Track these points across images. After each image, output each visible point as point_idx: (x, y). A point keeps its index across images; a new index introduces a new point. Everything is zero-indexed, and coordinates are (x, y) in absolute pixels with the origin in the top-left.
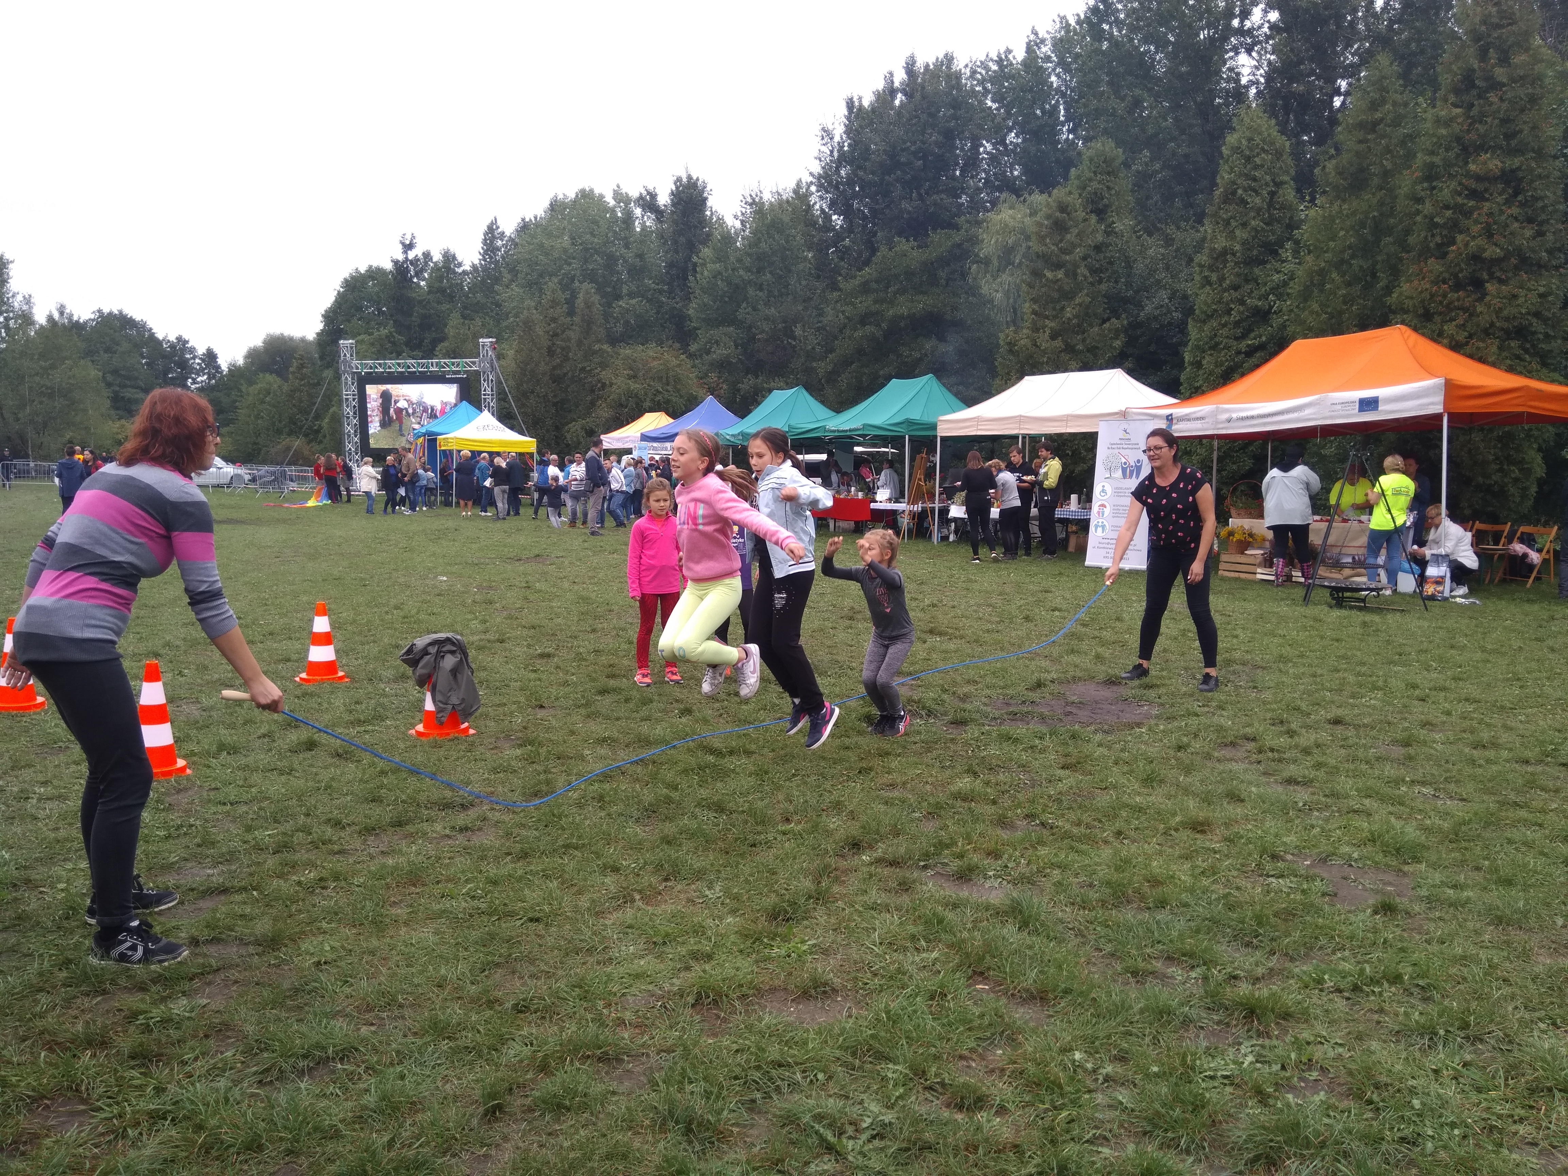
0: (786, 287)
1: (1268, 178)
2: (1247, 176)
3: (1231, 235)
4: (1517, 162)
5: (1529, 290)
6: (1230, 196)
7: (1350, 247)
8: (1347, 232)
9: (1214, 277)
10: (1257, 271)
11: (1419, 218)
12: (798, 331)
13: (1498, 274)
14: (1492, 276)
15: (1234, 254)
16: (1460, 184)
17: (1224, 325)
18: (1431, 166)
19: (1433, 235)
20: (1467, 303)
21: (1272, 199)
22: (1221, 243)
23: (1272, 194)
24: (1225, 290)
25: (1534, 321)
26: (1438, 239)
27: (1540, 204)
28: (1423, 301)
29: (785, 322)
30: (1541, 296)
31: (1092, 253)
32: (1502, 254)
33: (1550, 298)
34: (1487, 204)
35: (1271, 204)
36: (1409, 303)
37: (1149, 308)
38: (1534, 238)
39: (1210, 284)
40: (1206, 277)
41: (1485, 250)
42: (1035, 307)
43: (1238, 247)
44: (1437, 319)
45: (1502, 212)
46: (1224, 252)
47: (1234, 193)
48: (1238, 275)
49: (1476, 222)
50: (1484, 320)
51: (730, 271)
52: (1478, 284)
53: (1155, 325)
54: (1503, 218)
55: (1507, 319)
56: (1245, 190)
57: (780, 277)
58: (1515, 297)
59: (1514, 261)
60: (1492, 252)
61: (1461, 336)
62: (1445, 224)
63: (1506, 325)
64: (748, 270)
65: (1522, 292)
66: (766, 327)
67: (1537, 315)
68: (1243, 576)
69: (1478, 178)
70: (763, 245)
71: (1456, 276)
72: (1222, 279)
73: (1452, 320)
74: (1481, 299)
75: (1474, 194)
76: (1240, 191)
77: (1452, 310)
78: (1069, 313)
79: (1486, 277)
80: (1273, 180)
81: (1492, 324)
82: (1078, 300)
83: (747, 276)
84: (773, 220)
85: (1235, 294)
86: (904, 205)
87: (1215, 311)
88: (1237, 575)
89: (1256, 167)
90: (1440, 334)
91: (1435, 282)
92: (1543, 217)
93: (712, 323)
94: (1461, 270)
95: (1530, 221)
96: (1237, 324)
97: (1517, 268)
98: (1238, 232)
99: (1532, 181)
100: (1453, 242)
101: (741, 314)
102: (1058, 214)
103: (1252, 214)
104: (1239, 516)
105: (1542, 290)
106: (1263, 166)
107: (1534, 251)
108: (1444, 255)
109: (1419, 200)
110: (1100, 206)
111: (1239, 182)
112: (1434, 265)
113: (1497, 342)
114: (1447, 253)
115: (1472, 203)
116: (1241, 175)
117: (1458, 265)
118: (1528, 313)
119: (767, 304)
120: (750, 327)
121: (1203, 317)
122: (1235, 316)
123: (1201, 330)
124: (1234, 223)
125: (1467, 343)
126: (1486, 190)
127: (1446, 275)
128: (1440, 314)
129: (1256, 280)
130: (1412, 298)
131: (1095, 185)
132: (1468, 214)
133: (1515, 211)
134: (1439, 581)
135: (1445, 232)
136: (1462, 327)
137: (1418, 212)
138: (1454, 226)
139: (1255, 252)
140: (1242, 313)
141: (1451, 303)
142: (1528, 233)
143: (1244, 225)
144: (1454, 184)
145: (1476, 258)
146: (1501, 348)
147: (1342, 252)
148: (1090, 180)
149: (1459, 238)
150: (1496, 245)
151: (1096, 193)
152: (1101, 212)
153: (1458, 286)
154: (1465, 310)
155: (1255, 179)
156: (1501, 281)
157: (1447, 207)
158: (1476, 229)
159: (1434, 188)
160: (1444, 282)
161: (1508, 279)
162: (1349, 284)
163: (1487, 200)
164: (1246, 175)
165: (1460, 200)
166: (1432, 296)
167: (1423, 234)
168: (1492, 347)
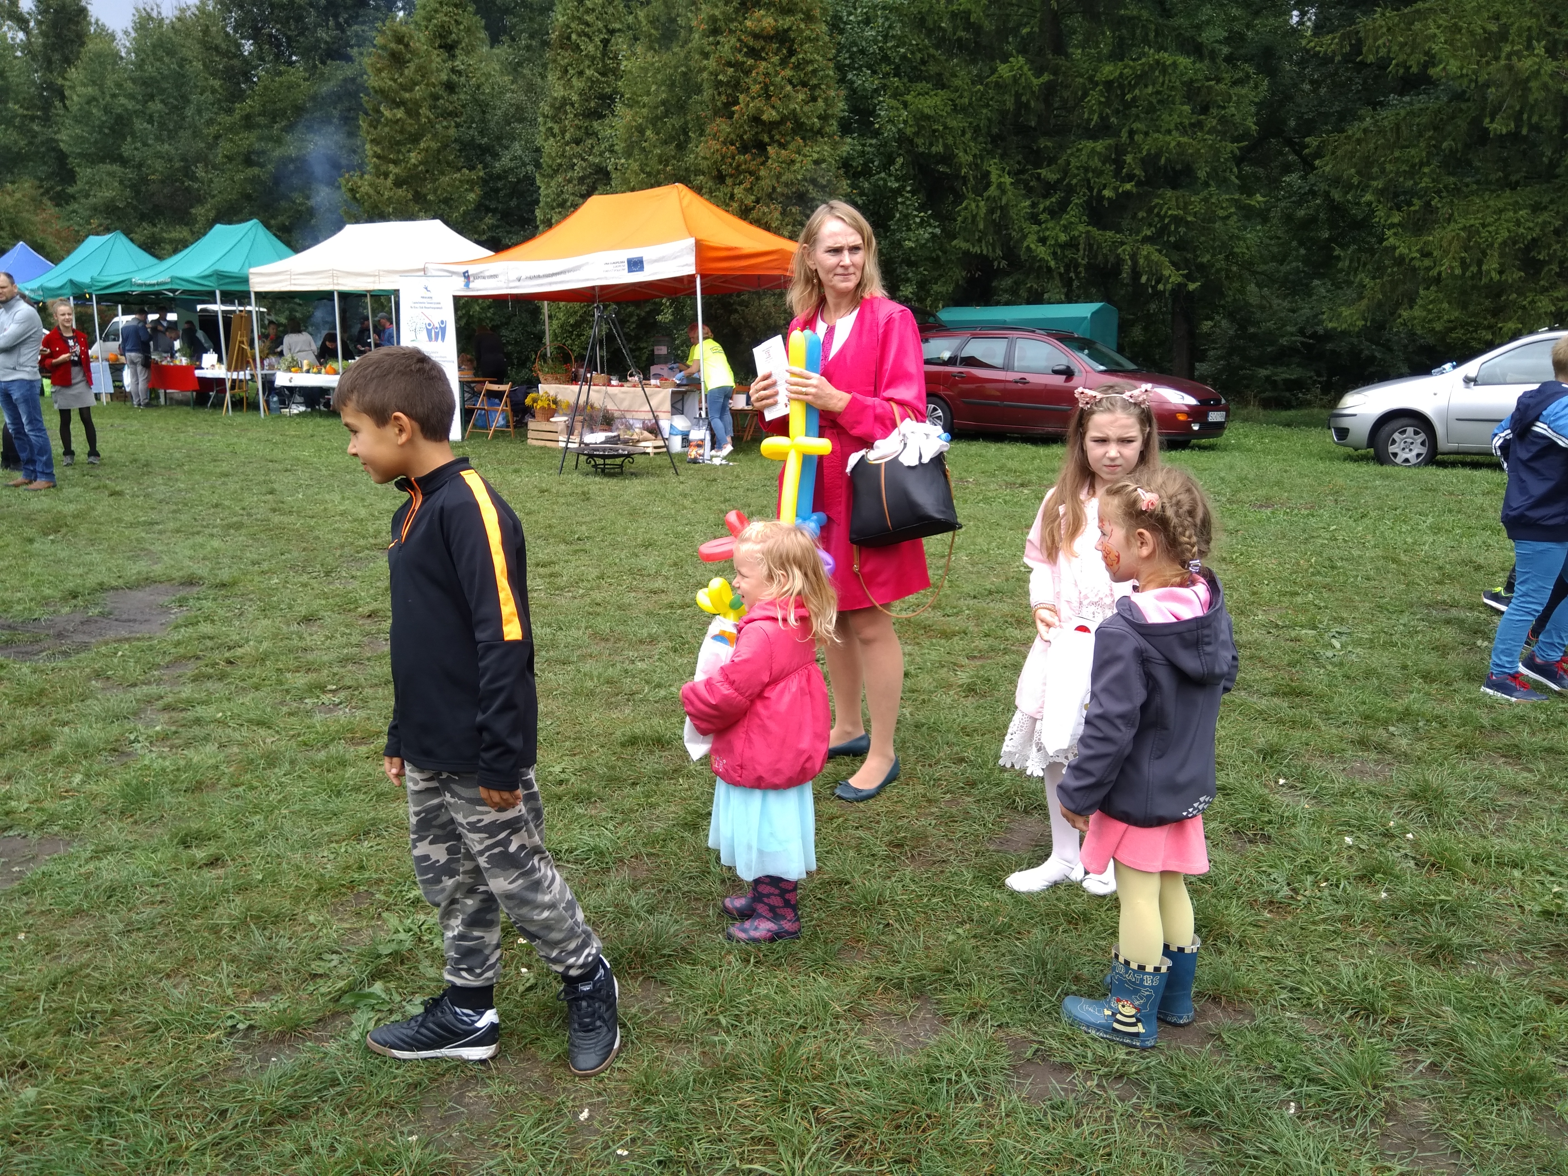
0: (183, 119)
1: (600, 24)
2: (581, 20)
3: (569, 85)
4: (786, 22)
5: (805, 156)
6: (565, 42)
7: (663, 103)
8: (660, 86)
9: (556, 130)
10: (595, 124)
11: (705, 75)
12: (200, 172)
13: (777, 137)
14: (771, 137)
15: (572, 105)
16: (739, 40)
17: (570, 181)
18: (713, 19)
19: (719, 94)
20: (752, 166)
21: (605, 46)
22: (559, 92)
23: (606, 42)
24: (567, 144)
25: (811, 188)
26: (724, 98)
27: (810, 68)
28: (715, 162)
29: (182, 160)
30: (817, 162)
31: (445, 95)
32: (778, 118)
33: (824, 166)
34: (764, 63)
35: (604, 54)
36: (704, 164)
37: (505, 161)
38: (807, 103)
39: (554, 136)
40: (551, 129)
41: (763, 112)
42: (378, 149)
43: (575, 98)
44: (729, 181)
45: (777, 73)
46: (566, 101)
47: (569, 38)
48: (579, 128)
49: (755, 81)
50: (766, 184)
51: (108, 98)
52: (762, 147)
53: (512, 179)
54: (779, 79)
55: (786, 185)
56: (579, 35)
57: (176, 107)
58: (793, 162)
59: (789, 125)
60: (770, 115)
61: (750, 200)
62: (729, 82)
63: (786, 191)
64: (131, 97)
65: (799, 158)
66: (159, 165)
67: (813, 182)
68: (549, 444)
69: (756, 36)
70: (148, 67)
71: (741, 137)
72: (563, 132)
73: (741, 183)
74: (763, 164)
75: (753, 53)
76: (574, 36)
77: (740, 173)
78: (414, 158)
79: (766, 139)
80: (606, 27)
81: (774, 189)
82: (422, 145)
83: (130, 105)
84: (159, 39)
85: (578, 149)
86: (321, 33)
87: (560, 165)
88: (542, 443)
89: (588, 11)
90: (732, 197)
91: (724, 143)
92: (814, 81)
93: (93, 159)
94: (745, 132)
95: (804, 84)
96: (581, 180)
97: (794, 132)
98: (574, 81)
99: (801, 44)
100: (736, 102)
101: (127, 149)
102: (393, 45)
103: (587, 63)
104: (547, 382)
105: (815, 156)
106: (593, 10)
107: (809, 118)
108: (731, 116)
109: (706, 55)
110: (449, 41)
111: (573, 25)
112: (723, 126)
113: (779, 207)
114: (733, 113)
115: (750, 62)
116: (573, 18)
117: (741, 126)
118: (805, 179)
119: (159, 138)
120: (140, 166)
121: (550, 171)
122: (578, 172)
123: (548, 186)
124: (571, 71)
125: (754, 208)
126: (763, 49)
127: (733, 136)
128: (731, 176)
129: (596, 134)
130: (705, 158)
131: (441, 17)
132: (747, 73)
133: (788, 73)
134: (700, 445)
135: (729, 91)
136: (750, 190)
137: (705, 68)
138: (736, 85)
139: (592, 104)
140: (585, 169)
141: (739, 165)
142: (801, 97)
143: (581, 73)
144: (733, 40)
145: (756, 119)
146: (784, 213)
147: (656, 108)
148: (436, 11)
149: (741, 97)
150: (773, 107)
151: (442, 26)
152: (450, 49)
153: (744, 149)
154: (751, 173)
155: (588, 24)
156: (783, 146)
157: (729, 64)
158: (755, 88)
159: (718, 43)
160: (732, 144)
161: (788, 143)
162: (665, 143)
163: (764, 59)
164: (579, 19)
165: (740, 57)
166: (723, 157)
167: (710, 91)
168: (774, 213)
